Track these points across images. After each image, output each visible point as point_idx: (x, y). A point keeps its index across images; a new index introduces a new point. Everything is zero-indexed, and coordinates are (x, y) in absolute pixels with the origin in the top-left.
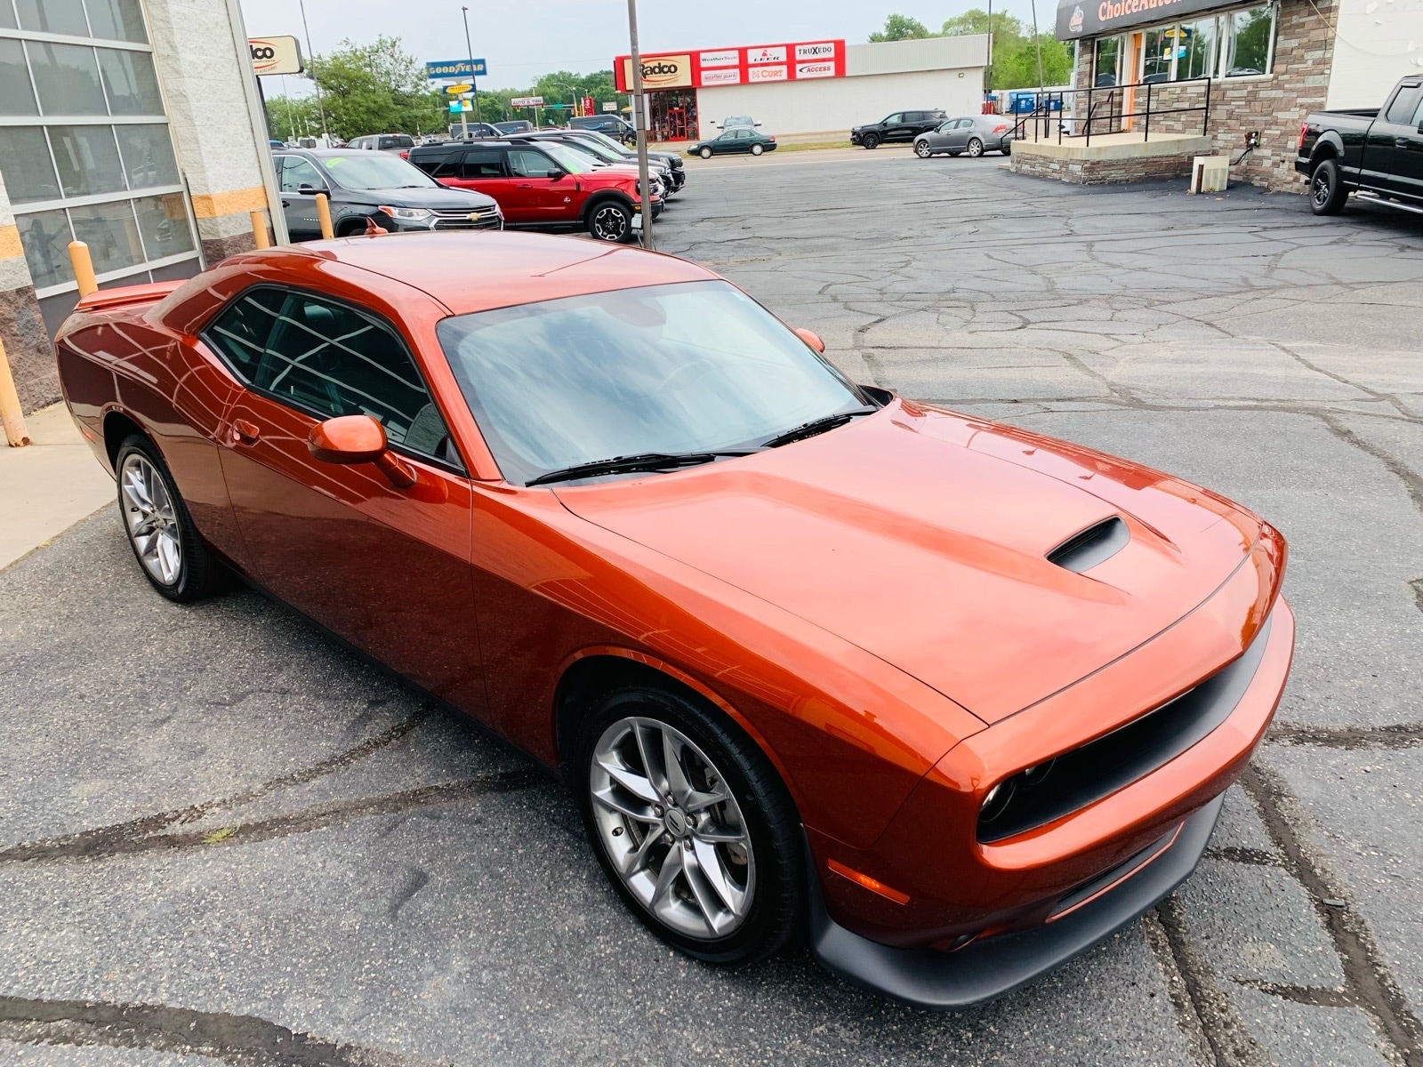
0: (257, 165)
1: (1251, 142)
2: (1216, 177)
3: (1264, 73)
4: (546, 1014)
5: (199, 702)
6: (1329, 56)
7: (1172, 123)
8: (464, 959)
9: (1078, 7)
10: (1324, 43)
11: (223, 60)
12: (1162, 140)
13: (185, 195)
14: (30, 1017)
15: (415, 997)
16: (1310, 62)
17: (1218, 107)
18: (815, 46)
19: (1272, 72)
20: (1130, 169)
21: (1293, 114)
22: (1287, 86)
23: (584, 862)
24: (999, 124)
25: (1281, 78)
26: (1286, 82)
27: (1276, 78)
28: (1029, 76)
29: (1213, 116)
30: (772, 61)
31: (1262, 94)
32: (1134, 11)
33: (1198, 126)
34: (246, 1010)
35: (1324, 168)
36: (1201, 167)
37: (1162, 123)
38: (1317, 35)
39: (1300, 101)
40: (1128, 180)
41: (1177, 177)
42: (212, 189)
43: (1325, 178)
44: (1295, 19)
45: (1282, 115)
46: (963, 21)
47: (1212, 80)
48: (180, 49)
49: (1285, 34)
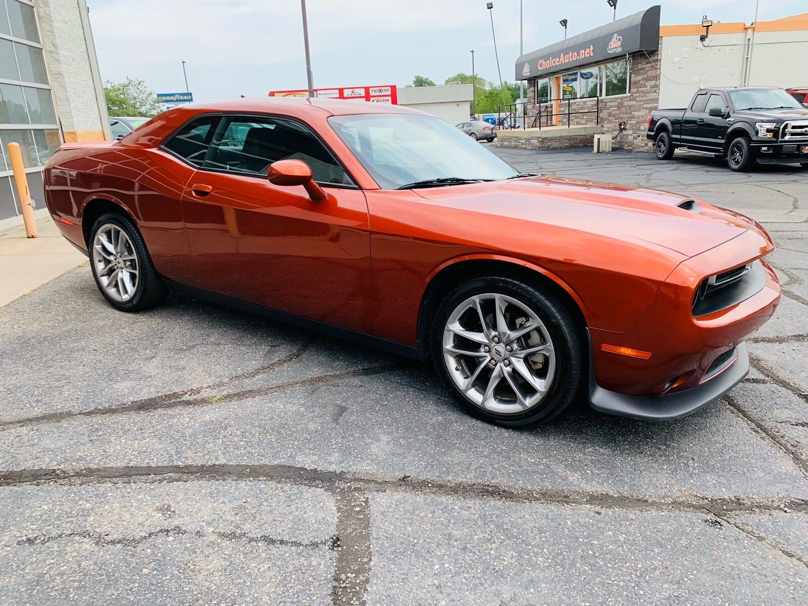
0: (99, 118)
1: (622, 128)
2: (606, 145)
3: (626, 93)
4: (444, 453)
5: (169, 349)
6: (658, 83)
7: (580, 120)
8: (386, 436)
9: (526, 63)
10: (655, 77)
11: (81, 57)
12: (577, 128)
13: (60, 131)
14: (150, 473)
15: (369, 451)
16: (649, 87)
17: (603, 111)
18: (380, 88)
19: (629, 92)
20: (562, 142)
21: (642, 113)
22: (638, 99)
23: (427, 398)
24: (485, 126)
25: (634, 95)
26: (638, 97)
27: (632, 95)
28: (492, 107)
29: (601, 115)
30: (357, 96)
31: (625, 104)
32: (557, 64)
33: (593, 121)
34: (276, 463)
35: (662, 137)
36: (599, 139)
37: (574, 120)
38: (651, 73)
39: (645, 106)
40: (561, 148)
41: (585, 146)
42: (76, 128)
43: (663, 141)
44: (640, 66)
45: (636, 114)
46: (455, 79)
47: (599, 98)
48: (60, 48)
49: (635, 74)
